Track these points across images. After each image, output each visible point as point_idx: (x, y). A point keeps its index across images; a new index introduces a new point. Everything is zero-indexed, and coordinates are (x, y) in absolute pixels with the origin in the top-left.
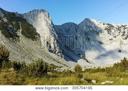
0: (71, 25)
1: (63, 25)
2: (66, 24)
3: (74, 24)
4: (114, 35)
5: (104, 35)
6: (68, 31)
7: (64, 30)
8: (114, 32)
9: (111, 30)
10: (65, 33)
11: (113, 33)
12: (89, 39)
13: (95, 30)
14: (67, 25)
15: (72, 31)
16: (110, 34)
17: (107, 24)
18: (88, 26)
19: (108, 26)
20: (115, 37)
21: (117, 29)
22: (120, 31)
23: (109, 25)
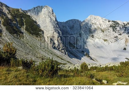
0: (76, 22)
1: (67, 22)
2: (70, 20)
3: (78, 20)
4: (119, 32)
5: (109, 32)
6: (72, 28)
7: (67, 27)
9: (116, 27)
10: (69, 29)
11: (118, 31)
12: (93, 37)
13: (100, 27)
14: (71, 22)
15: (76, 28)
17: (113, 21)
18: (93, 24)
19: (113, 24)
20: (120, 34)
21: (122, 26)
22: (126, 29)
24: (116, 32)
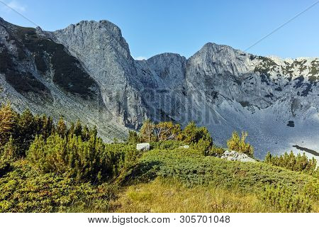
0: (172, 60)
1: (151, 60)
2: (158, 56)
3: (178, 56)
4: (276, 84)
5: (252, 83)
6: (163, 74)
7: (154, 73)
8: (276, 78)
9: (268, 72)
10: (157, 78)
11: (274, 80)
12: (215, 95)
13: (231, 72)
14: (161, 61)
15: (174, 75)
16: (267, 82)
17: (261, 58)
18: (214, 63)
19: (261, 63)
20: (279, 89)
21: (283, 69)
22: (291, 75)
23: (264, 59)
24: (268, 84)
